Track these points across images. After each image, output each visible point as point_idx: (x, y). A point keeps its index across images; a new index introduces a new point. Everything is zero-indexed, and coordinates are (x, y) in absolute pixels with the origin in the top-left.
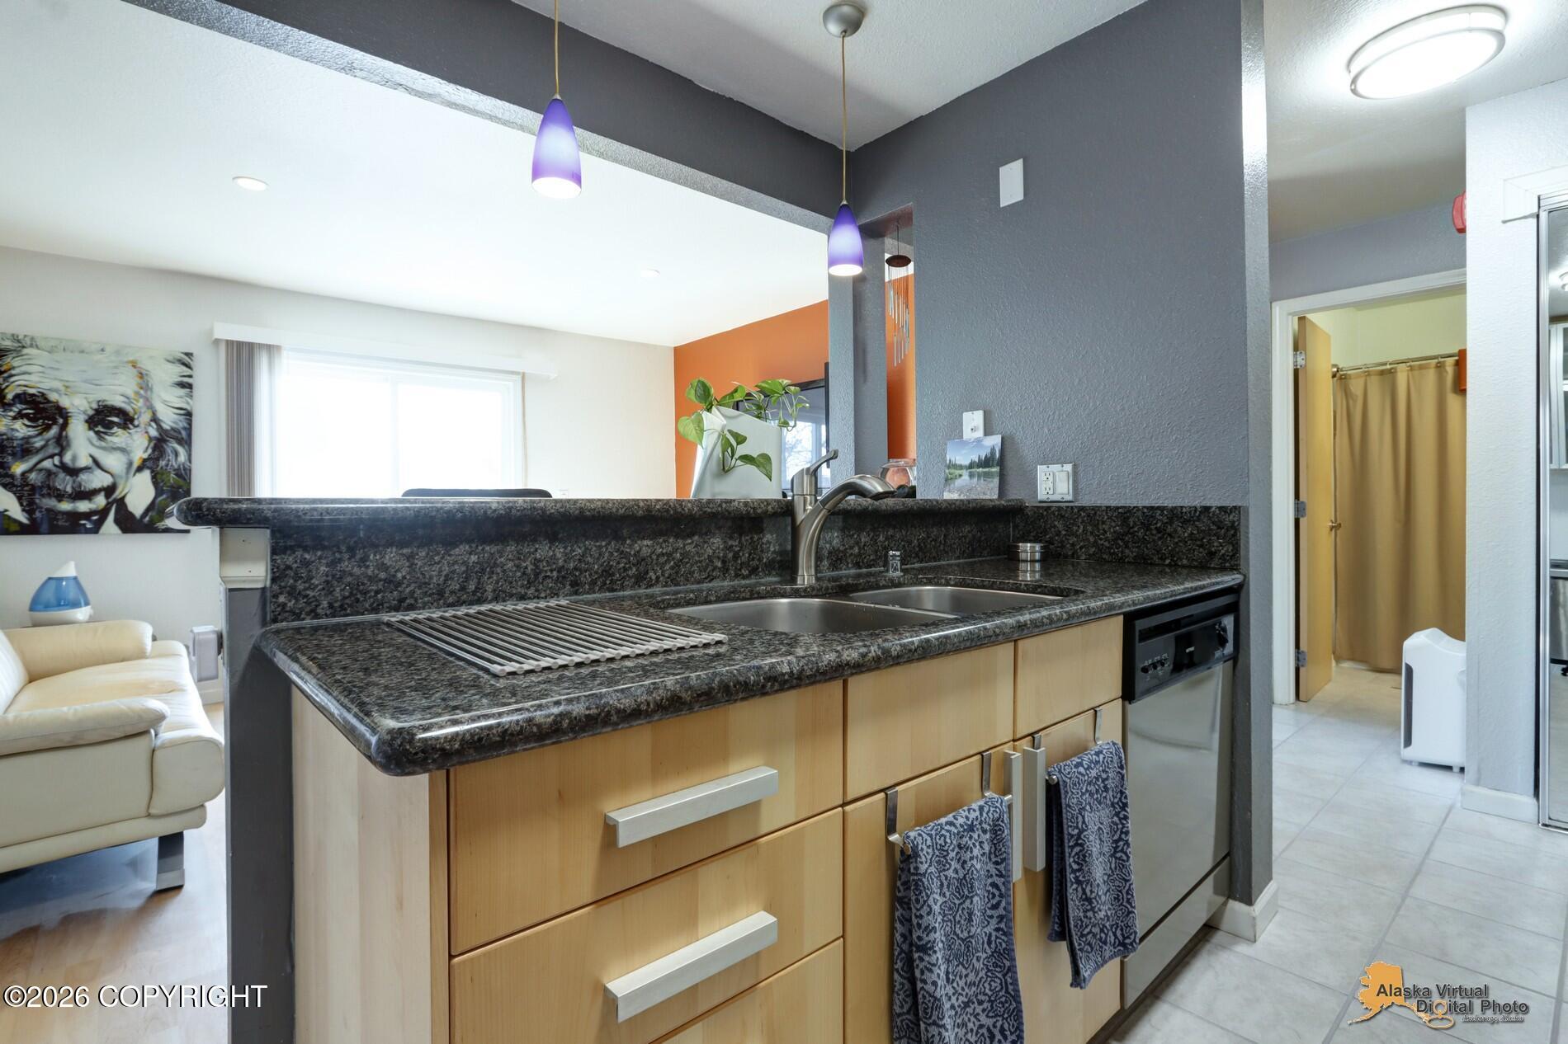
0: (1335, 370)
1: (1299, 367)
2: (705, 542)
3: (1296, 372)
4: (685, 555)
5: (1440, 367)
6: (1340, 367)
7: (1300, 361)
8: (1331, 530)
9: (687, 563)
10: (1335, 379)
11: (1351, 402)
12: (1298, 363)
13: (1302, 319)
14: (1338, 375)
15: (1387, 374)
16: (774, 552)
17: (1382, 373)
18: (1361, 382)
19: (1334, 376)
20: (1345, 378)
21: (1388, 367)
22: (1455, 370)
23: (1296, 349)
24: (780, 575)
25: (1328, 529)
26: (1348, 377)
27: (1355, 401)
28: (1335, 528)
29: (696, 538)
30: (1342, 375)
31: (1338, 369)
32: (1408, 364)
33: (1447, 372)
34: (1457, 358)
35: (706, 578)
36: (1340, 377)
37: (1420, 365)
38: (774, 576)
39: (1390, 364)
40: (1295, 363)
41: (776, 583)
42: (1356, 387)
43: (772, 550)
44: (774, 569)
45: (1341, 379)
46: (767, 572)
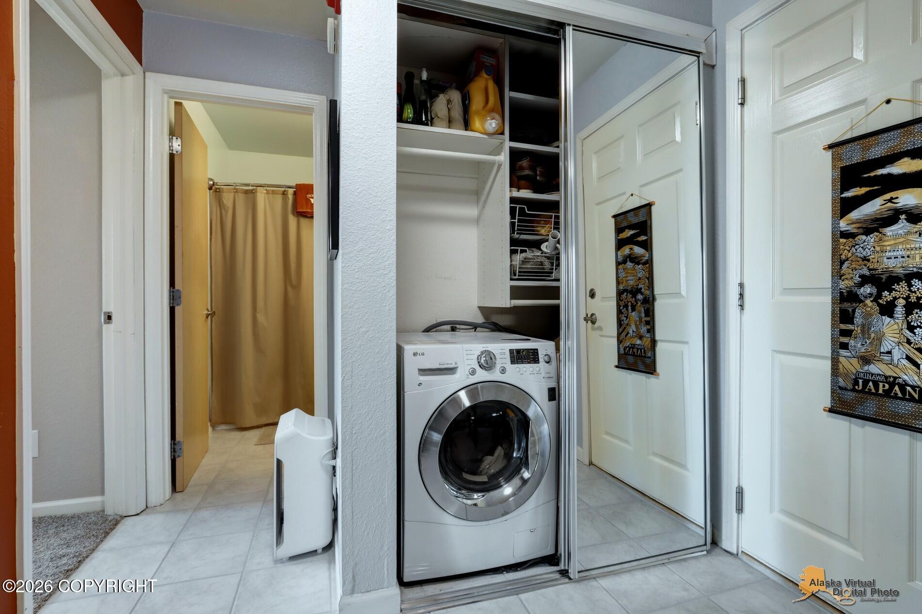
0: (212, 183)
1: (174, 152)
3: (172, 157)
5: (284, 193)
6: (215, 182)
7: (177, 145)
8: (207, 317)
10: (212, 191)
11: (223, 211)
12: (174, 148)
13: (178, 105)
14: (213, 188)
15: (250, 193)
17: (246, 192)
18: (232, 195)
19: (210, 188)
20: (218, 192)
21: (251, 188)
22: (293, 198)
23: (172, 133)
25: (205, 317)
26: (221, 190)
27: (227, 211)
28: (211, 315)
30: (216, 189)
31: (214, 183)
32: (265, 188)
33: (289, 199)
34: (295, 190)
36: (214, 188)
37: (273, 190)
39: (252, 186)
40: (171, 147)
42: (228, 199)
45: (216, 191)
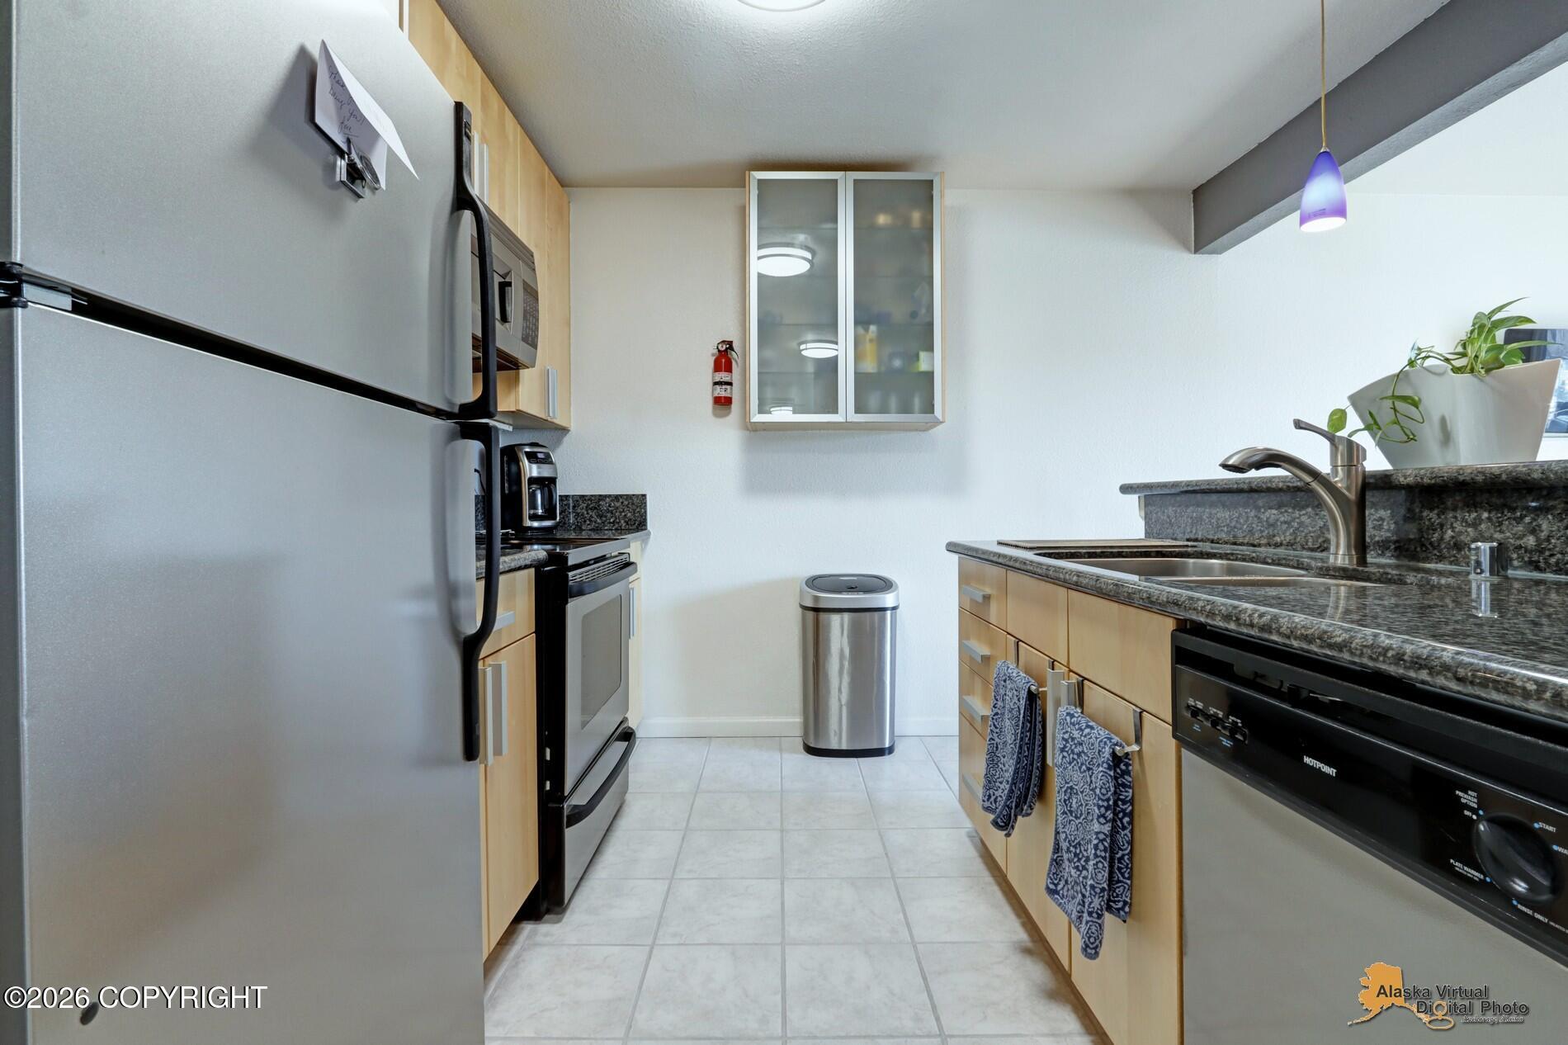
2: (1317, 514)
4: (1301, 524)
9: (1303, 531)
16: (1388, 530)
24: (1397, 557)
29: (1309, 510)
35: (1318, 548)
38: (1389, 558)
41: (1390, 566)
43: (1385, 527)
44: (1388, 548)
46: (1380, 552)
